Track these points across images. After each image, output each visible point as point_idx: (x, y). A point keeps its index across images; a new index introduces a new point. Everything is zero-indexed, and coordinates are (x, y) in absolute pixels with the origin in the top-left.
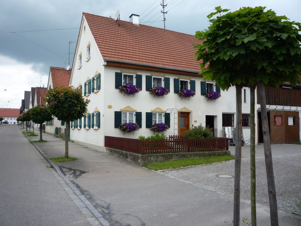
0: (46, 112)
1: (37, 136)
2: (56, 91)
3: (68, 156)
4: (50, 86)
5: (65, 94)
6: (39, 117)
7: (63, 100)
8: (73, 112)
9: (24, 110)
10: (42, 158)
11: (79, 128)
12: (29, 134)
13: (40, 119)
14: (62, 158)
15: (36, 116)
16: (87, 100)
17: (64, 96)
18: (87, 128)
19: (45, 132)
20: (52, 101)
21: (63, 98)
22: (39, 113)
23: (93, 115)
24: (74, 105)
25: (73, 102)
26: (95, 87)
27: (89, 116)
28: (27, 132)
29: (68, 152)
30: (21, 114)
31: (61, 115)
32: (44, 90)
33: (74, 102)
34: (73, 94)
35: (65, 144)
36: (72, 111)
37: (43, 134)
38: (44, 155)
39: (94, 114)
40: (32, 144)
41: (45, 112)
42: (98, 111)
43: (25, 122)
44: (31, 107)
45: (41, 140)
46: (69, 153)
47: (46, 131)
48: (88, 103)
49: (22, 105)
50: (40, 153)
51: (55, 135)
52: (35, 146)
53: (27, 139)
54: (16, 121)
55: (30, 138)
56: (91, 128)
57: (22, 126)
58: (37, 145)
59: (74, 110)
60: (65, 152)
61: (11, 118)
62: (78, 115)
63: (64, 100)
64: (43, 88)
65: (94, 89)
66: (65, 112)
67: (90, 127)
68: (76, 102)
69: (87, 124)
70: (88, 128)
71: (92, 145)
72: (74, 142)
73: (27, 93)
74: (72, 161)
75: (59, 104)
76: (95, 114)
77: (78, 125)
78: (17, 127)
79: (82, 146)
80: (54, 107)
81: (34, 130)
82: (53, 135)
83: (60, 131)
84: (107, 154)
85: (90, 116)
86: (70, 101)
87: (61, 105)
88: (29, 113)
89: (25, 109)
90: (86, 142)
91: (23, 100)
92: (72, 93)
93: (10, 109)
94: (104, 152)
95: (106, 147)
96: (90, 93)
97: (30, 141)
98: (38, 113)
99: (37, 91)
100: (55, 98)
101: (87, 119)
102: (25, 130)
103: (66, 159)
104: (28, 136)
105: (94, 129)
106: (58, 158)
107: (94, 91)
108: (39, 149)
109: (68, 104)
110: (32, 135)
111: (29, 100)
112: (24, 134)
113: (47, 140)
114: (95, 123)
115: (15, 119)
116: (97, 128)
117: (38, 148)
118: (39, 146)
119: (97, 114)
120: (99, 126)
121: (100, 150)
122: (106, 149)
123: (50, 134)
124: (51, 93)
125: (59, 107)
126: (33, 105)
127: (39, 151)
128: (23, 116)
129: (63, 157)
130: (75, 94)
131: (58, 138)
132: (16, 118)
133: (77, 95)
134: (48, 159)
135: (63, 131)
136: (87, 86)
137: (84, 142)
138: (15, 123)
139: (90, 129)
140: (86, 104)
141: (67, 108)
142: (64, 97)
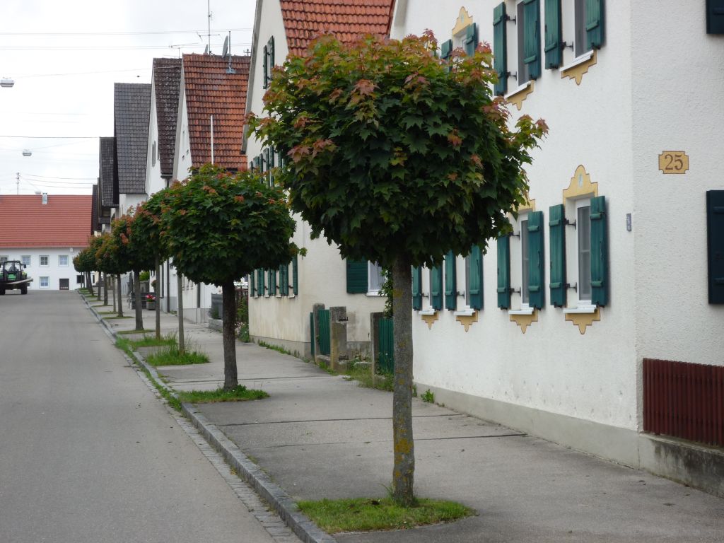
0: (255, 207)
1: (204, 360)
2: (328, 72)
3: (410, 491)
4: (272, 42)
5: (382, 87)
6: (216, 242)
7: (370, 127)
8: (441, 203)
9: (116, 201)
10: (253, 500)
11: (464, 307)
12: (154, 351)
13: (224, 254)
14: (375, 503)
15: (200, 235)
16: (524, 121)
17: (379, 102)
18: (520, 305)
19: (247, 339)
20: (306, 133)
21: (373, 116)
22: (216, 216)
23: (560, 224)
24: (443, 156)
25: (436, 136)
26: (569, 35)
27: (533, 228)
28: (140, 336)
29: (412, 467)
30: (96, 226)
31: (363, 223)
32: (230, 71)
33: (441, 141)
34: (433, 87)
35: (389, 412)
36: (431, 195)
37: (240, 349)
38: (261, 483)
39: (568, 216)
40: (176, 414)
41: (249, 210)
42: (590, 196)
43: (125, 278)
44: (155, 183)
45: (233, 390)
46: (418, 474)
47: (254, 329)
48: (529, 142)
49: (103, 171)
50: (237, 470)
51: (309, 358)
52: (197, 426)
53: (149, 384)
54: (71, 273)
55: (161, 377)
56: (549, 307)
57: (110, 301)
58: (209, 420)
59: (443, 191)
60: (391, 463)
61: (44, 254)
62: (470, 220)
63: (377, 123)
64: (225, 60)
65: (560, 46)
66: (386, 205)
67: (538, 303)
68: (456, 139)
69: (517, 281)
70: (528, 310)
71: (554, 418)
72: (438, 399)
73: (126, 96)
74: (442, 526)
75: (349, 156)
76: (572, 215)
77: (462, 286)
78: (82, 308)
79: (491, 423)
80: (316, 172)
81: (185, 324)
82: (296, 354)
83: (342, 331)
84: (664, 482)
85: (540, 230)
86: (418, 133)
87: (362, 162)
88: (155, 220)
89: (122, 197)
90: (518, 403)
91: (104, 142)
92: (429, 78)
93: (38, 198)
94: (639, 470)
95: (652, 437)
96: (536, 76)
97: (165, 393)
98: (207, 215)
99: (189, 81)
100: (323, 115)
101: (516, 247)
102: (131, 325)
103: (403, 514)
104: (149, 360)
105: (565, 311)
106: (352, 506)
107: (560, 63)
108: (227, 445)
109: (406, 149)
110: (172, 353)
111: (146, 136)
112: (127, 352)
113: (266, 388)
114: (573, 276)
115: (63, 259)
116: (588, 306)
117: (217, 435)
118: (226, 428)
119: (583, 211)
120: (601, 294)
121: (609, 453)
122: (652, 448)
123: (282, 351)
124: (292, 86)
125: (347, 176)
126: (167, 172)
127: (227, 458)
128: (117, 242)
129: (382, 494)
130: (451, 83)
131: (333, 373)
132: (72, 255)
133: (458, 89)
134: (290, 506)
135: (361, 331)
136: (512, 31)
137: (503, 399)
138: (64, 283)
139: (539, 314)
140: (522, 149)
141: (401, 176)
142: (378, 107)
